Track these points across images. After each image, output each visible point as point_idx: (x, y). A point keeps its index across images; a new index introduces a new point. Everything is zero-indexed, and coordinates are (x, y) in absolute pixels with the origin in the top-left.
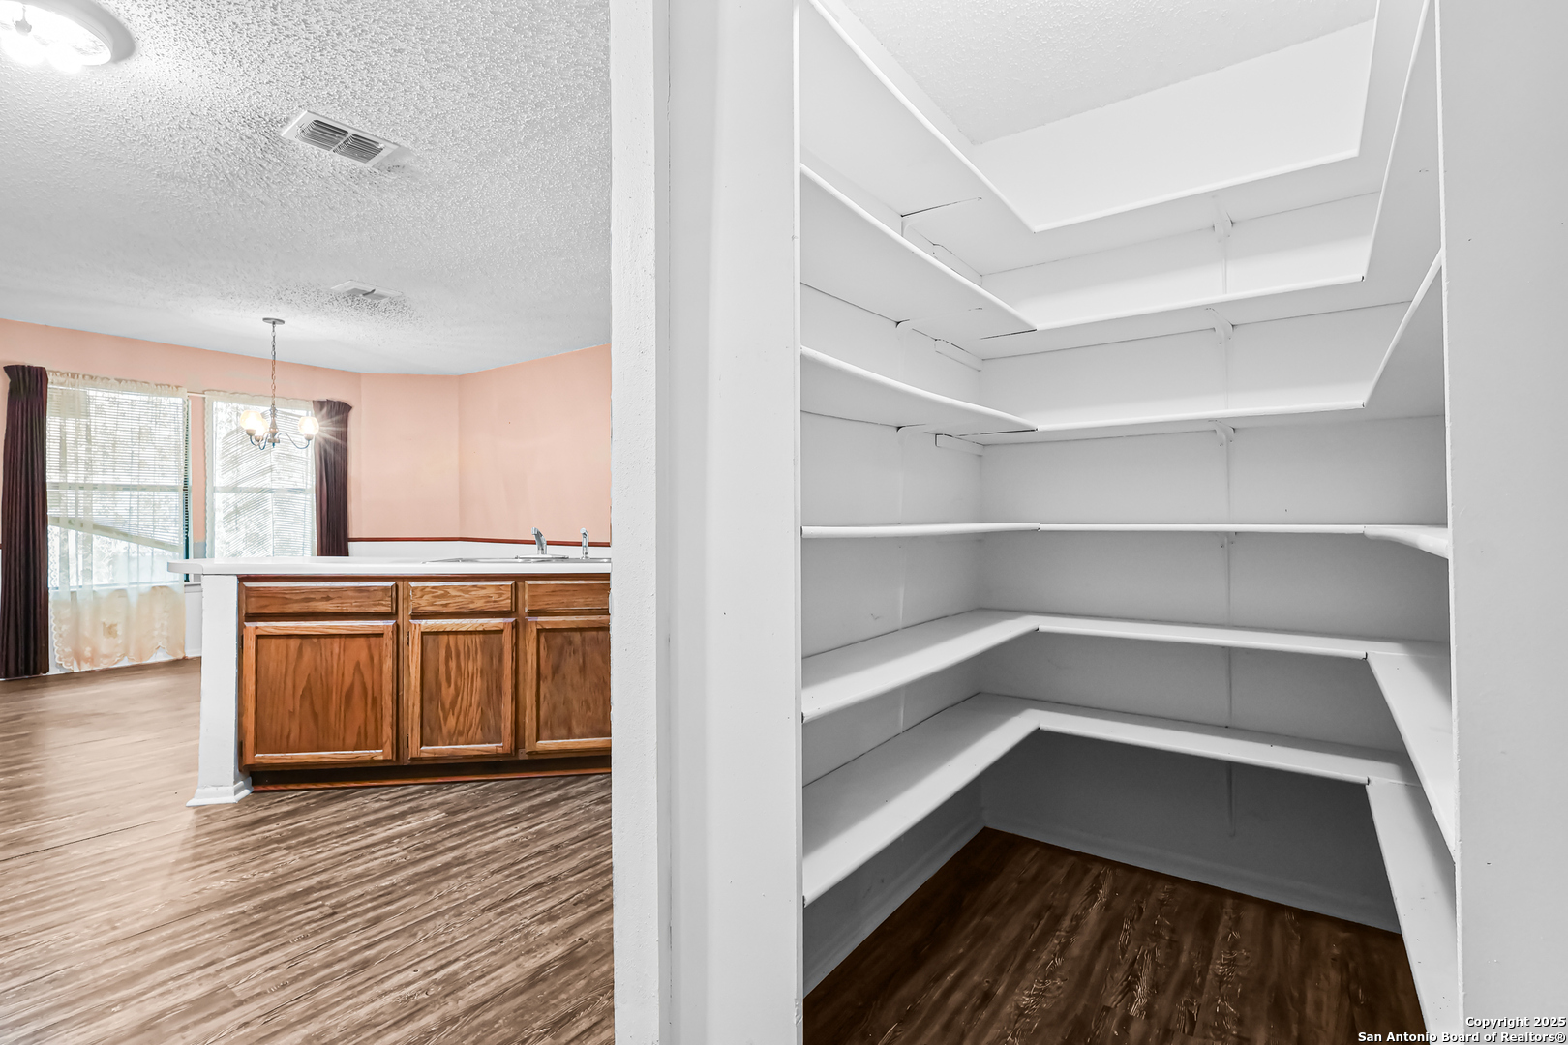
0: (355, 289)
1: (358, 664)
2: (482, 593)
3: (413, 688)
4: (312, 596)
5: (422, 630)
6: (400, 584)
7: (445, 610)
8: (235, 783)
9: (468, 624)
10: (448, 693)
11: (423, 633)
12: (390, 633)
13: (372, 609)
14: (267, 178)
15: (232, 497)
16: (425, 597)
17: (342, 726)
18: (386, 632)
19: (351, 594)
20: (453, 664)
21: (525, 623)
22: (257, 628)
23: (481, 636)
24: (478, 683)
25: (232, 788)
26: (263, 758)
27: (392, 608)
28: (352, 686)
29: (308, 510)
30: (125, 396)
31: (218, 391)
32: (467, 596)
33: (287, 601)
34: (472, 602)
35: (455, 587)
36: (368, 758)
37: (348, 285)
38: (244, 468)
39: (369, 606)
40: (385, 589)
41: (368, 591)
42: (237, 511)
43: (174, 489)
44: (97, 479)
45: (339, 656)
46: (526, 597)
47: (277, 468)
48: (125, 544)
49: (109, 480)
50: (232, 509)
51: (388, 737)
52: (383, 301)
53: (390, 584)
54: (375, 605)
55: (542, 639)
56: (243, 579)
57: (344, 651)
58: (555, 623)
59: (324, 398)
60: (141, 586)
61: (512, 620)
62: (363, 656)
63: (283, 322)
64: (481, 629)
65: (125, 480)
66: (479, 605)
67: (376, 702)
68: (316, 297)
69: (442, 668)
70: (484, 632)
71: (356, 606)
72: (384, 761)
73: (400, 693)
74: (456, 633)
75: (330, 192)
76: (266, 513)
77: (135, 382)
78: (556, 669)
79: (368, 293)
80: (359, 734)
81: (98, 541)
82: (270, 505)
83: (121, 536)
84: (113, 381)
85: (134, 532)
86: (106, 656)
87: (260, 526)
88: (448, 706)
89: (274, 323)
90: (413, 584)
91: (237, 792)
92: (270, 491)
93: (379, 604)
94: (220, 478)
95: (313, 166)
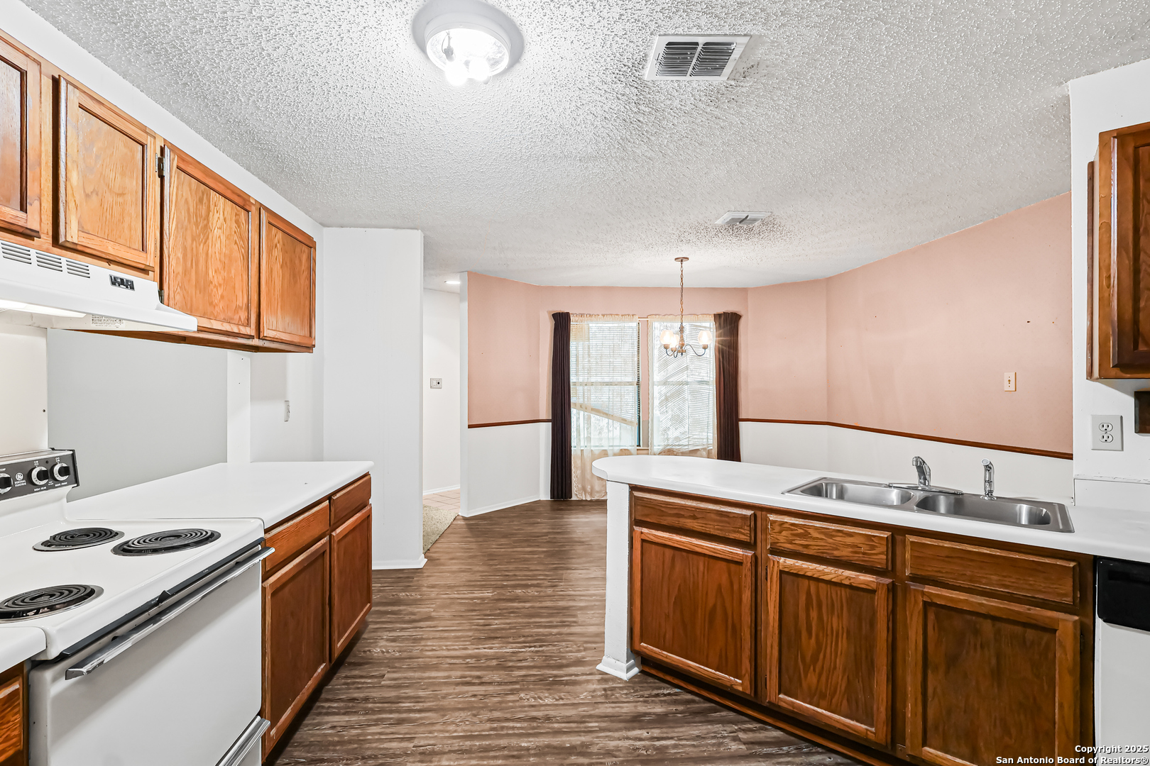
0: (732, 219)
1: (720, 587)
2: (849, 540)
3: (771, 629)
4: (682, 513)
5: (781, 568)
6: (759, 513)
7: (805, 551)
8: (627, 661)
9: (830, 573)
10: (809, 645)
11: (781, 572)
12: (749, 564)
13: (732, 536)
14: (647, 132)
15: (664, 389)
16: (784, 533)
17: (706, 641)
18: (745, 562)
19: (713, 516)
20: (814, 614)
21: (906, 589)
22: (642, 533)
23: (848, 590)
24: (843, 644)
25: (625, 665)
26: (645, 648)
27: (750, 537)
28: (715, 606)
29: (711, 397)
30: (607, 325)
31: (656, 315)
32: (830, 541)
33: (663, 514)
34: (837, 549)
35: (816, 528)
36: (728, 684)
37: (727, 217)
38: (671, 368)
39: (729, 532)
40: (744, 517)
41: (728, 517)
42: (667, 399)
43: (631, 384)
44: (593, 379)
45: (704, 573)
46: (908, 556)
47: (691, 367)
48: (606, 420)
49: (599, 379)
50: (663, 398)
51: (747, 671)
52: (756, 224)
53: (749, 513)
54: (735, 532)
55: (931, 617)
56: (633, 488)
57: (708, 570)
58: (952, 599)
59: (721, 311)
60: (615, 448)
61: (888, 581)
62: (724, 580)
63: (687, 259)
64: (847, 582)
65: (607, 380)
66: (844, 553)
67: (736, 631)
68: (704, 232)
69: (802, 615)
70: (851, 587)
71: (718, 529)
72: (743, 693)
73: (759, 628)
74: (818, 580)
75: (696, 127)
76: (684, 400)
77: (611, 315)
78: (952, 661)
79: (744, 220)
80: (720, 657)
81: (594, 418)
82: (687, 395)
83: (605, 416)
84: (600, 316)
85: (611, 413)
86: (598, 492)
87: (680, 409)
88: (808, 659)
89: (682, 261)
90: (772, 517)
91: (629, 669)
92: (687, 383)
93: (738, 532)
94: (657, 376)
95: (676, 103)
